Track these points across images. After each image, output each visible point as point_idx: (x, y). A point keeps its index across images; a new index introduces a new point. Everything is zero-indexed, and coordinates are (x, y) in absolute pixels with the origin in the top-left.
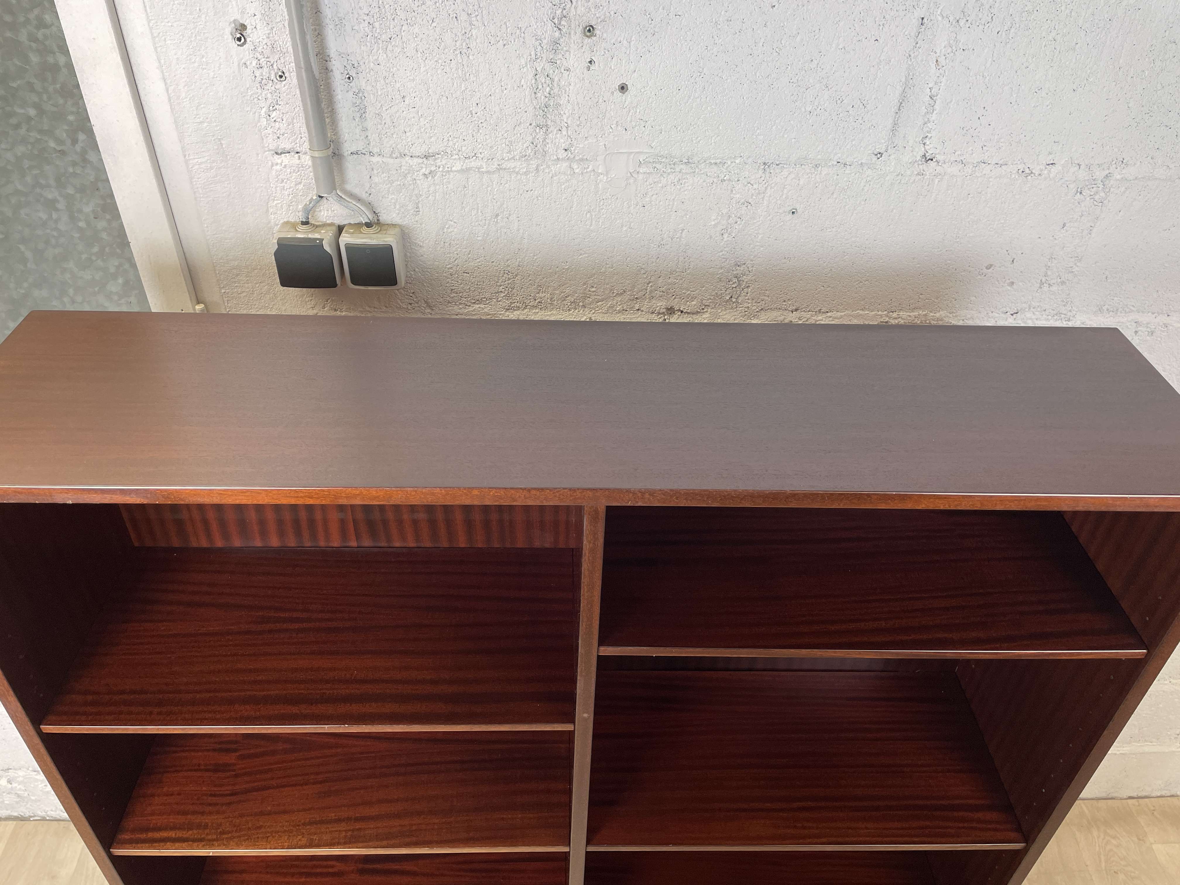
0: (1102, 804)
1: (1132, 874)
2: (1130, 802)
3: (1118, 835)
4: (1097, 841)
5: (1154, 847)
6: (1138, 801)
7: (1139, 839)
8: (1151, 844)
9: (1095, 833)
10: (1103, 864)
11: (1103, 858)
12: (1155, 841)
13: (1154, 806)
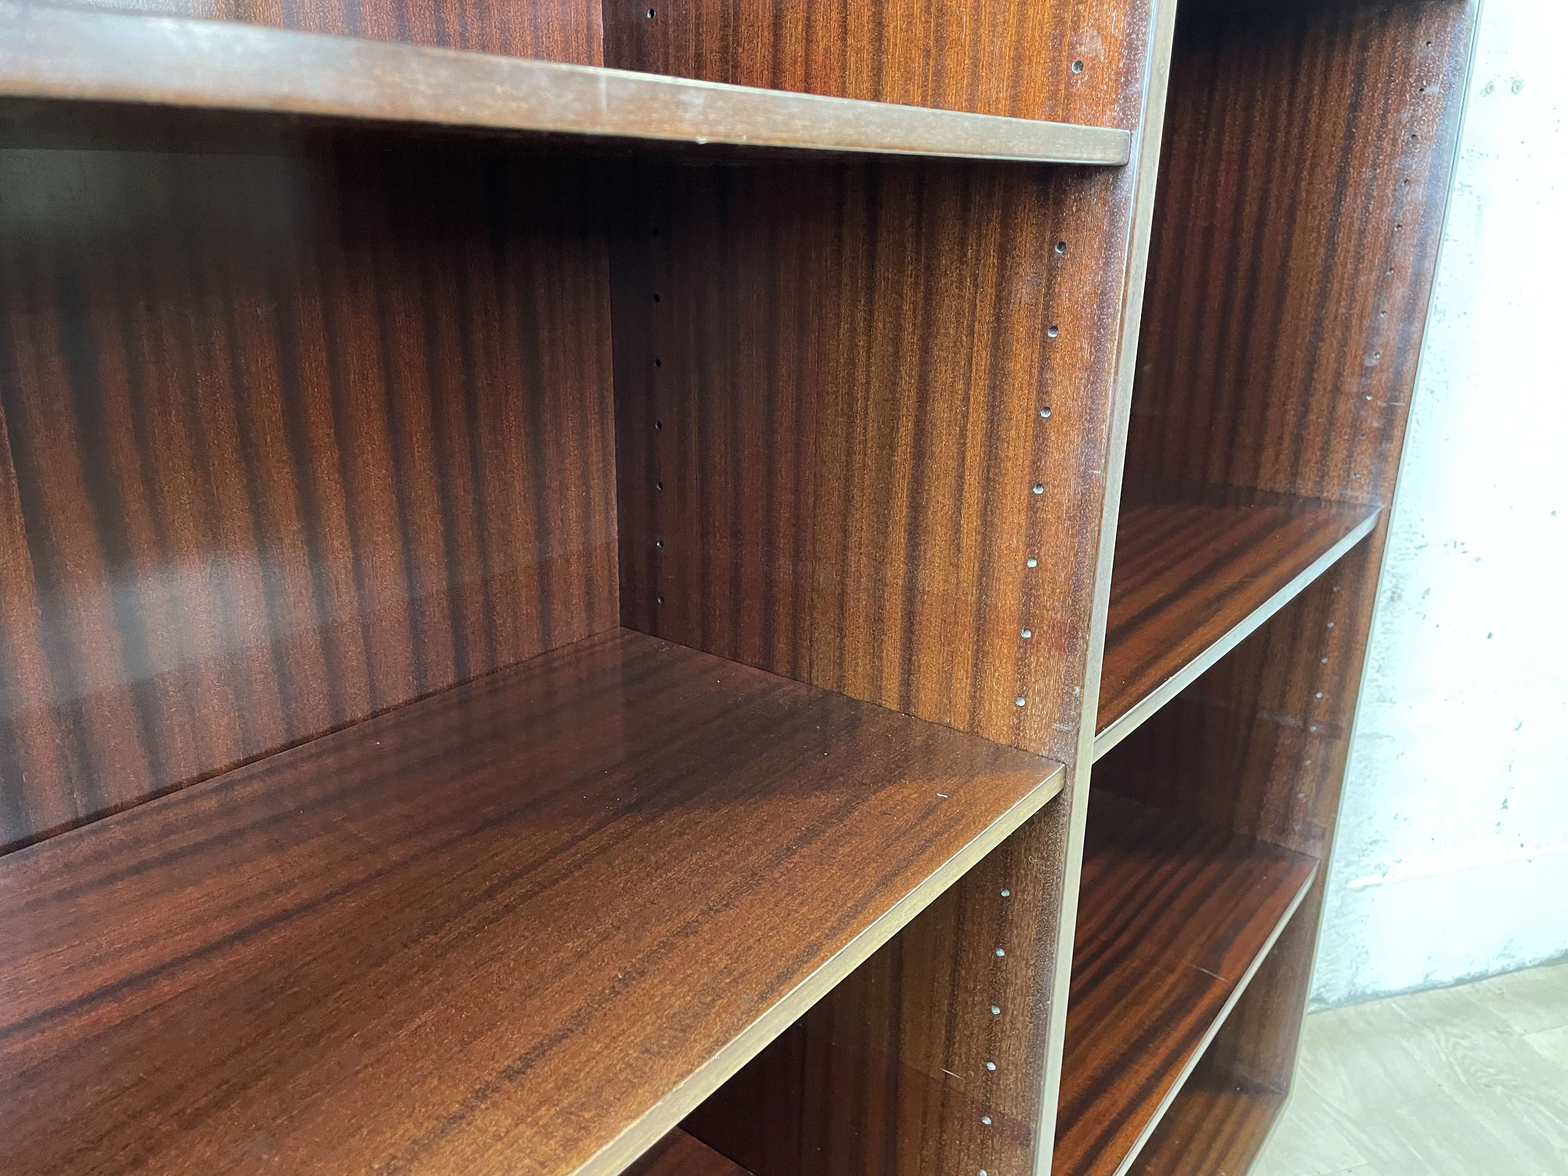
0: (1421, 998)
1: (1514, 1083)
2: (1461, 988)
3: (1467, 1033)
4: (1438, 1047)
5: (1526, 1037)
6: (1473, 987)
7: (1501, 1033)
8: (1521, 1035)
9: (1431, 1037)
10: (1463, 1079)
11: (1458, 1070)
12: (1525, 1030)
13: (1499, 989)
